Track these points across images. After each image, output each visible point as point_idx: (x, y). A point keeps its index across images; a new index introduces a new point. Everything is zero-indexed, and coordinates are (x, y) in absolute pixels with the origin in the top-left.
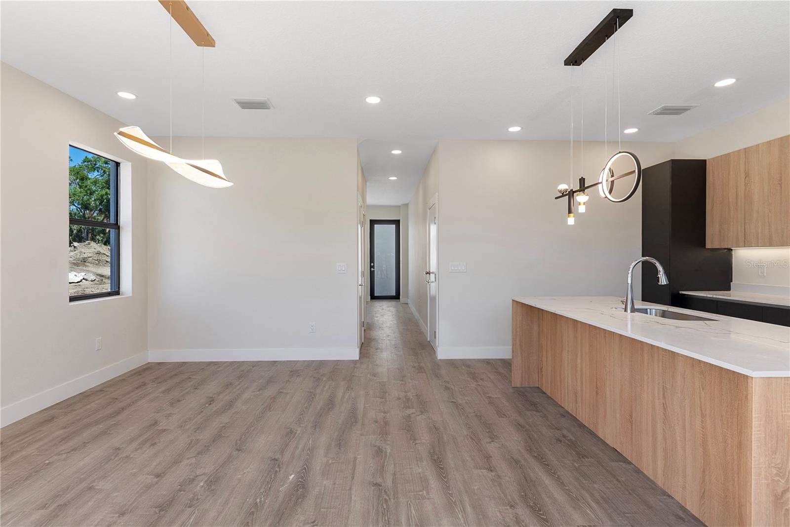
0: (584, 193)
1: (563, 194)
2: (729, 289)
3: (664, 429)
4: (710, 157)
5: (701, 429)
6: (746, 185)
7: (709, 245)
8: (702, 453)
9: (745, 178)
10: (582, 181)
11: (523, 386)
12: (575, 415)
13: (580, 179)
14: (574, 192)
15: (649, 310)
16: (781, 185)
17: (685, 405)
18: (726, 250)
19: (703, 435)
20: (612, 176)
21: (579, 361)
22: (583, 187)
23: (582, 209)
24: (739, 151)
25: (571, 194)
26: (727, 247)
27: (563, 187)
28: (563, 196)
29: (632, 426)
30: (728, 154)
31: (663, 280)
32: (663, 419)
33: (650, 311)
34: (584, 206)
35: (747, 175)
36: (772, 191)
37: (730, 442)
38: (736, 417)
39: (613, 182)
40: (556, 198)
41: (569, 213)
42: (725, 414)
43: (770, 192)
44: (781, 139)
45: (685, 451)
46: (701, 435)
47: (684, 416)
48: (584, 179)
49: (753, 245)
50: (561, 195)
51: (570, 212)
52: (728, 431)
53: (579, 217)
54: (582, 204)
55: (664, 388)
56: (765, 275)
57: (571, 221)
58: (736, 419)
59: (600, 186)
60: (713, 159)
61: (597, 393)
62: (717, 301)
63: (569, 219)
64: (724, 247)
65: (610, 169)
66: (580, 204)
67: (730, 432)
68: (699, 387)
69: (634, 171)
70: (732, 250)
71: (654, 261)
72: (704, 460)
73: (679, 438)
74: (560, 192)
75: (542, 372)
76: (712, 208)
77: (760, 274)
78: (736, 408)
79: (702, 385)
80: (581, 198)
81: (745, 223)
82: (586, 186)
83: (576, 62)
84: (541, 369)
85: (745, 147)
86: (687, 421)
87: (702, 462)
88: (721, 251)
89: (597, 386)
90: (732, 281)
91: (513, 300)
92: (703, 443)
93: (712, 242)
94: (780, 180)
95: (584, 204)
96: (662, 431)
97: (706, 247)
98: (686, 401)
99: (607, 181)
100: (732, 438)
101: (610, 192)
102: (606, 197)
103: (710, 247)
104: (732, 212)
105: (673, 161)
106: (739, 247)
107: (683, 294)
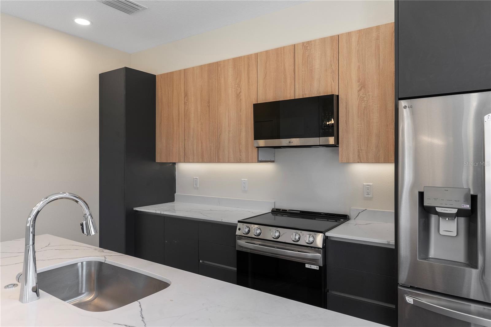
2: (173, 201)
4: (159, 73)
6: (185, 103)
7: (158, 160)
9: (185, 97)
16: (209, 107)
18: (171, 164)
24: (180, 71)
26: (172, 162)
30: (172, 72)
35: (186, 95)
36: (203, 112)
43: (202, 112)
44: (210, 65)
49: (191, 161)
56: (198, 187)
60: (161, 75)
62: (164, 217)
64: (170, 162)
70: (175, 164)
77: (195, 186)
81: (185, 139)
85: (185, 68)
88: (168, 165)
90: (175, 193)
93: (160, 158)
94: (209, 102)
97: (156, 162)
103: (159, 161)
104: (175, 128)
105: (127, 69)
106: (180, 162)
107: (137, 211)
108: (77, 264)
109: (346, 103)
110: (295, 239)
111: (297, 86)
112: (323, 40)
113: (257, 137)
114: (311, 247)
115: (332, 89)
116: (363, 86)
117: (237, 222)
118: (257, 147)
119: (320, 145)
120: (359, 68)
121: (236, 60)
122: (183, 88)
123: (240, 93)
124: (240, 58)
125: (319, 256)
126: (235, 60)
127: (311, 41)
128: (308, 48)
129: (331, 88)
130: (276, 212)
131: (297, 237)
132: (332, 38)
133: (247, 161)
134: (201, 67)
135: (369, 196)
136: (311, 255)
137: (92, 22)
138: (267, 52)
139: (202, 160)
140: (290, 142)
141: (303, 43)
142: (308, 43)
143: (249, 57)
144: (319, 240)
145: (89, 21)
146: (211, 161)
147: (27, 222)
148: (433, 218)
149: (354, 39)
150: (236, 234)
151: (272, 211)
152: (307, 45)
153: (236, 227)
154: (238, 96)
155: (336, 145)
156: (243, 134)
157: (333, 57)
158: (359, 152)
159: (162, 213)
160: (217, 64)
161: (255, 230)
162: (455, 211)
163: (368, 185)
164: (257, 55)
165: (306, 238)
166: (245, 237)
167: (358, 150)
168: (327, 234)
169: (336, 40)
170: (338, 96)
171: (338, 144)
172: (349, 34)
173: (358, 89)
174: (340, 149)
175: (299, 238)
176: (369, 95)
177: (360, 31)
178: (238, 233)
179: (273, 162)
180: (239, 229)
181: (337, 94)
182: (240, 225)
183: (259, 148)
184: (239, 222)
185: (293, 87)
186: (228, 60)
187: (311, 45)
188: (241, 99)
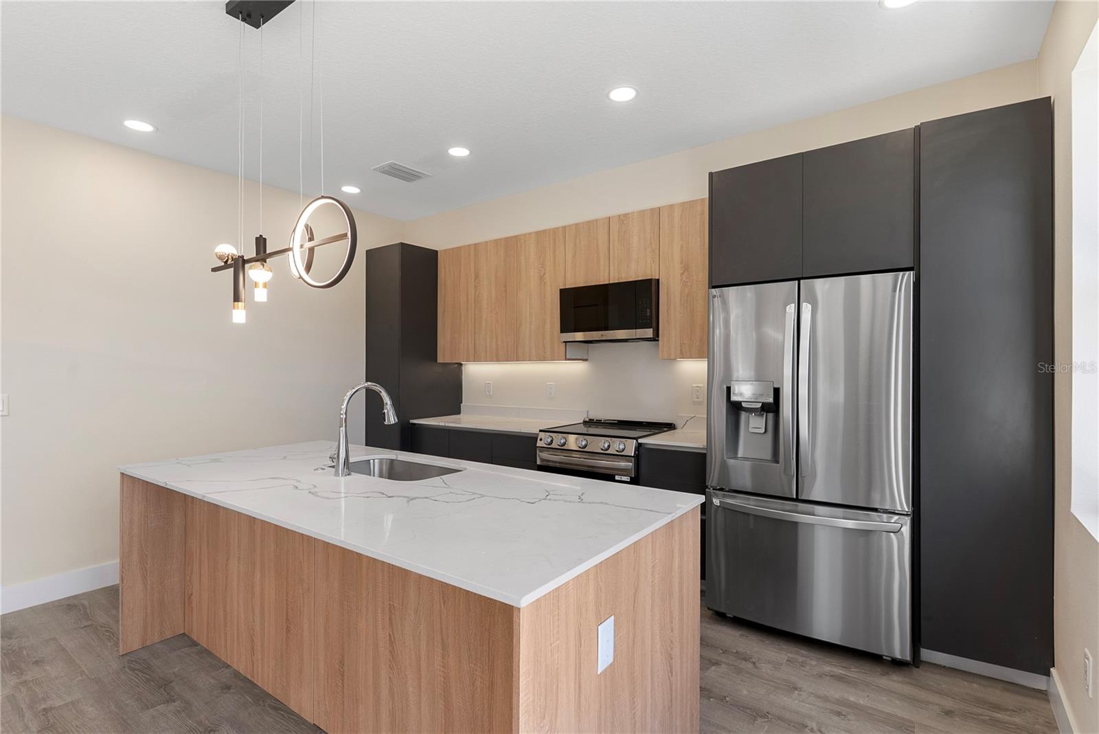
0: (263, 265)
1: (226, 262)
2: (459, 413)
3: (390, 678)
4: (442, 248)
5: (442, 669)
6: (475, 287)
7: (440, 360)
8: (443, 707)
9: (475, 280)
10: (261, 242)
11: (148, 643)
12: (250, 678)
13: (257, 238)
14: (245, 262)
15: (372, 461)
17: (420, 633)
18: (456, 366)
19: (444, 678)
20: (311, 239)
21: (258, 575)
22: (262, 252)
23: (261, 295)
24: (470, 245)
25: (238, 265)
26: (457, 362)
27: (228, 249)
28: (226, 266)
29: (343, 680)
30: (459, 248)
31: (391, 418)
32: (390, 660)
33: (374, 461)
34: (265, 290)
35: (477, 276)
37: (479, 683)
38: (487, 641)
39: (311, 250)
40: (214, 270)
41: (234, 301)
42: (473, 641)
43: (497, 299)
44: (507, 239)
45: (420, 707)
46: (442, 680)
47: (419, 651)
48: (265, 239)
49: (482, 359)
50: (223, 264)
51: (237, 298)
52: (476, 665)
53: (253, 309)
54: (261, 285)
55: (391, 607)
56: (491, 394)
57: (239, 315)
58: (487, 646)
59: (290, 253)
60: (445, 250)
61: (288, 630)
62: (449, 430)
63: (234, 311)
64: (455, 362)
65: (307, 226)
66: (256, 285)
67: (480, 668)
68: (440, 601)
69: (346, 235)
70: (462, 364)
71: (378, 388)
72: (445, 719)
73: (411, 689)
74: (220, 258)
75: (190, 603)
76: (444, 313)
77: (487, 393)
78: (487, 627)
79: (443, 597)
80: (257, 274)
81: (475, 333)
82: (267, 252)
83: (249, 16)
84: (189, 598)
85: (475, 242)
86: (423, 658)
87: (443, 721)
88: (453, 366)
89: (287, 618)
90: (462, 403)
91: (122, 474)
92: (444, 692)
93: (443, 355)
94: (506, 286)
95: (265, 285)
96: (387, 681)
97: (438, 361)
98: (422, 626)
99: (302, 246)
100: (481, 677)
101: (308, 268)
102: (301, 277)
103: (441, 362)
104: (463, 319)
105: (402, 244)
106: (468, 361)
107: (414, 424)
108: (369, 460)
109: (668, 288)
110: (604, 447)
111: (612, 268)
112: (642, 213)
113: (564, 330)
114: (620, 456)
115: (651, 272)
116: (686, 268)
117: (538, 432)
118: (564, 342)
119: (636, 339)
120: (682, 247)
121: (540, 234)
122: (473, 270)
123: (544, 275)
124: (544, 231)
125: (630, 465)
126: (538, 233)
127: (628, 214)
128: (625, 222)
129: (651, 269)
130: (589, 423)
131: (606, 446)
132: (652, 210)
133: (553, 358)
134: (496, 242)
135: (699, 400)
136: (623, 464)
137: (361, 190)
138: (577, 225)
139: (497, 358)
140: (602, 335)
141: (619, 216)
142: (625, 215)
143: (555, 230)
144: (630, 448)
145: (359, 188)
146: (508, 359)
147: (341, 410)
148: (743, 415)
149: (677, 214)
150: (538, 445)
151: (584, 421)
152: (623, 219)
153: (537, 438)
154: (542, 278)
155: (655, 338)
156: (548, 326)
157: (654, 233)
158: (681, 346)
159: (447, 425)
160: (516, 238)
161: (558, 440)
162: (759, 405)
163: (698, 387)
164: (564, 228)
165: (617, 445)
166: (548, 449)
167: (681, 344)
168: (640, 441)
169: (657, 212)
170: (658, 280)
171: (658, 337)
172: (671, 207)
173: (681, 272)
174: (660, 342)
175: (609, 446)
176: (693, 279)
177: (683, 204)
178: (539, 444)
179: (586, 360)
180: (541, 440)
181: (657, 278)
182: (542, 435)
183: (567, 344)
184: (540, 431)
185: (607, 268)
186: (530, 234)
187: (629, 218)
188: (545, 283)
